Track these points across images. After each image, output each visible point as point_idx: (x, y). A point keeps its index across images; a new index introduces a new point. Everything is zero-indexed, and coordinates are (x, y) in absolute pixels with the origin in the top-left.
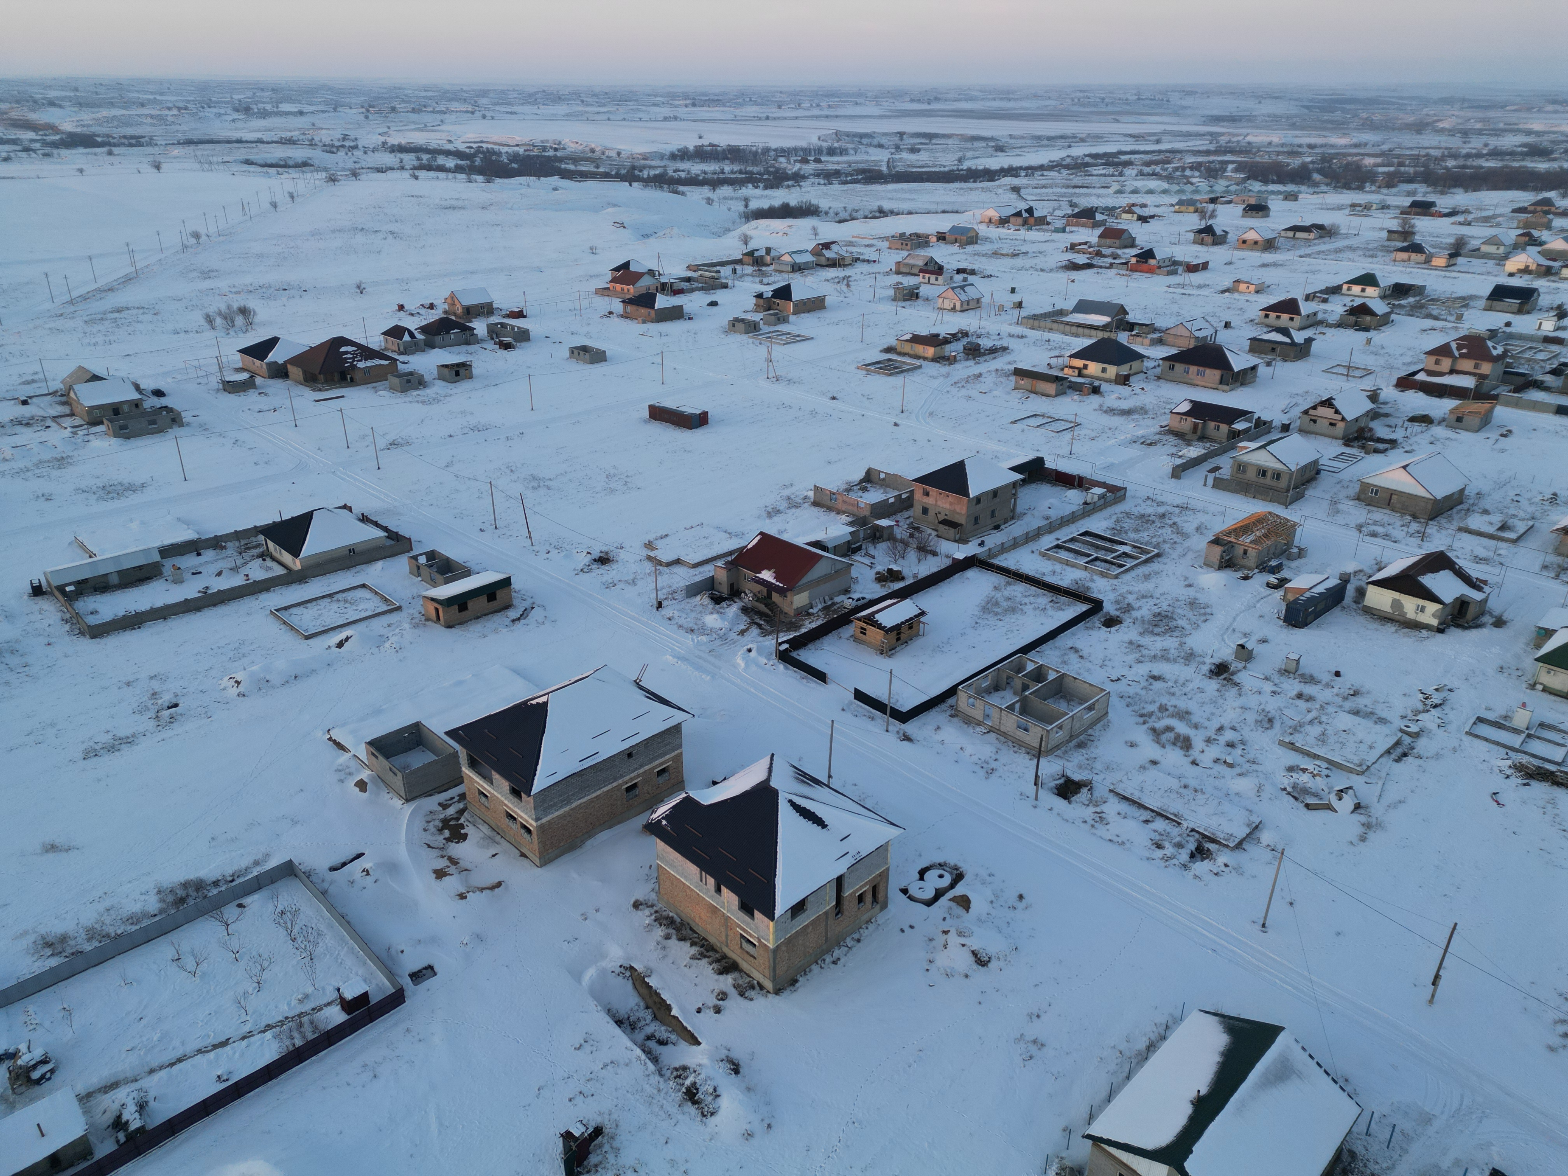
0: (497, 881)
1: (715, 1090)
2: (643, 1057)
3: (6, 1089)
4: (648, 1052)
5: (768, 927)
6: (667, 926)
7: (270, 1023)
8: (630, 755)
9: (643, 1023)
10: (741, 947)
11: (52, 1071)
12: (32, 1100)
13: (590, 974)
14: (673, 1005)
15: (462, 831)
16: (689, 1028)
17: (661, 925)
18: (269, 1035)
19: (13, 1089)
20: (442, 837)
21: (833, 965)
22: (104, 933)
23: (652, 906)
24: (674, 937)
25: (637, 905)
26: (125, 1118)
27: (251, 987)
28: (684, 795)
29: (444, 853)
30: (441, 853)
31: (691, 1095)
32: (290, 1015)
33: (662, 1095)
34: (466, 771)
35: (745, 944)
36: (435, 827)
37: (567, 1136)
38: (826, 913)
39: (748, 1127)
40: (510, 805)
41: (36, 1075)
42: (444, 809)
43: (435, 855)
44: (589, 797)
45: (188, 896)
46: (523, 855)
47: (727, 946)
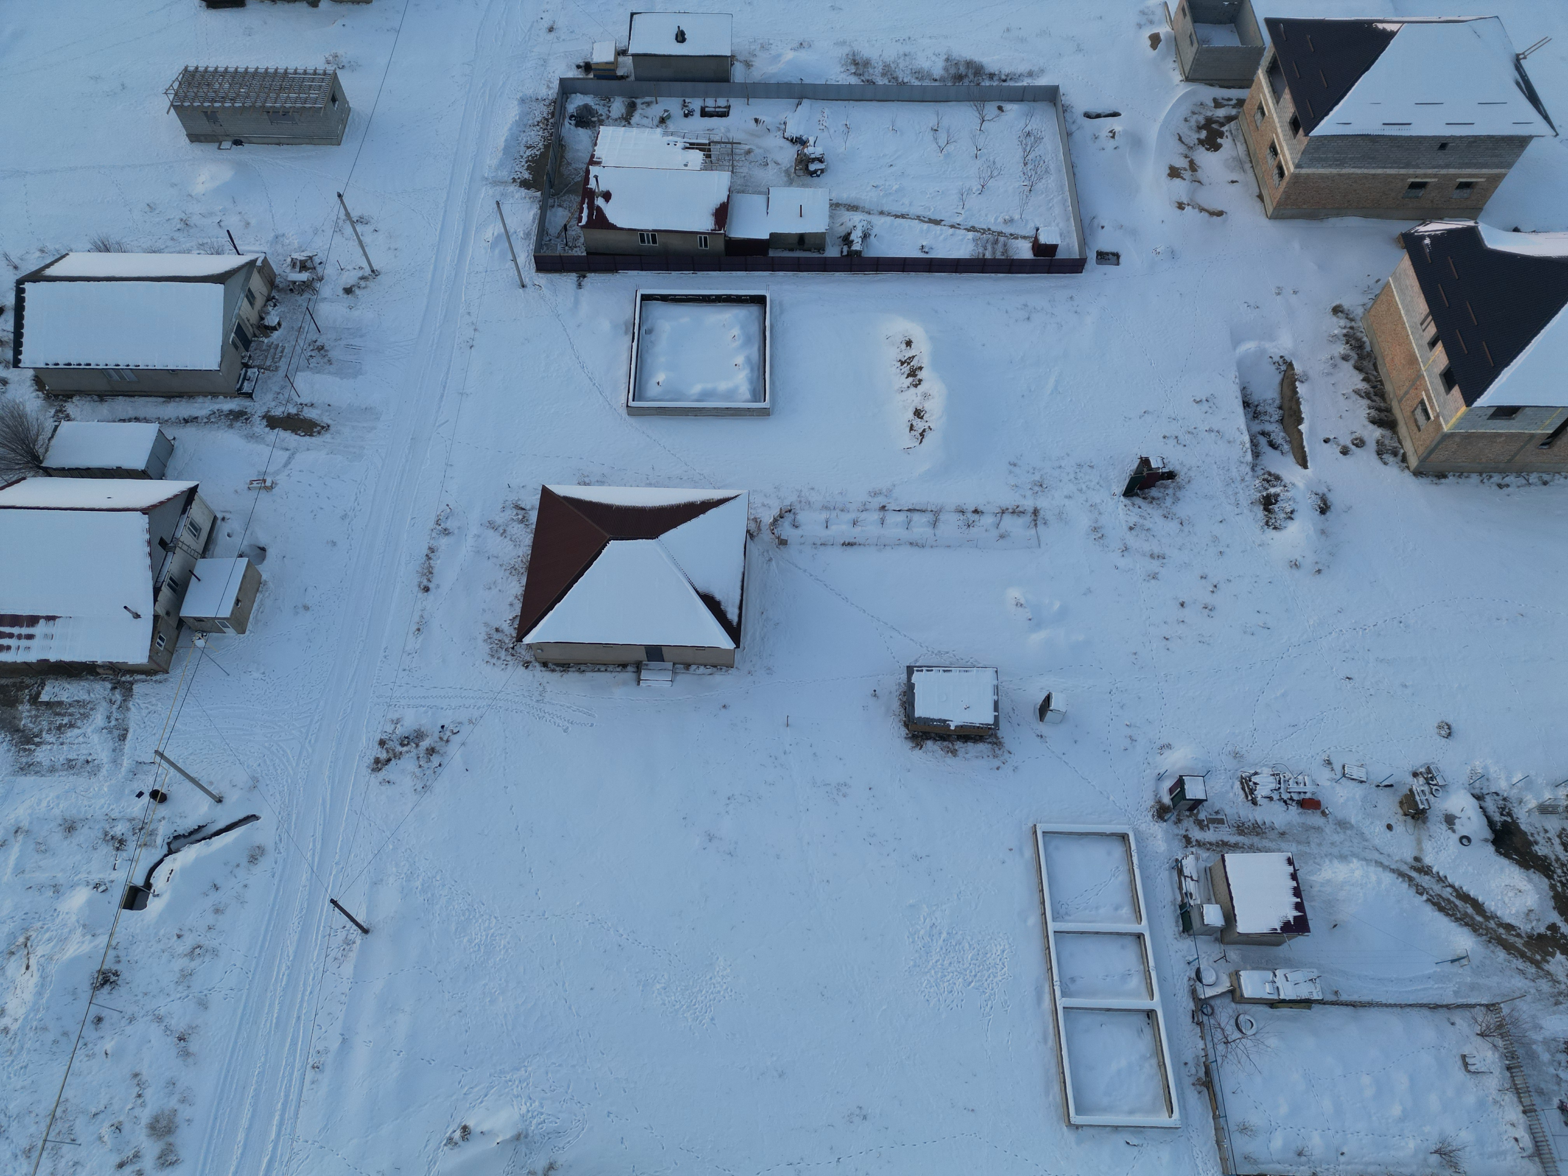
0: (1220, 209)
1: (1292, 512)
2: (1248, 445)
3: (791, 166)
4: (1254, 444)
5: (1457, 409)
6: (1353, 348)
7: (976, 226)
8: (1443, 146)
9: (1267, 418)
10: (1413, 412)
11: (822, 171)
12: (804, 186)
13: (1250, 346)
14: (1305, 421)
15: (1219, 140)
16: (1306, 449)
17: (1347, 343)
18: (971, 235)
19: (795, 169)
20: (1196, 136)
21: (1497, 487)
22: (895, 76)
23: (1352, 320)
24: (1352, 362)
25: (1337, 310)
26: (852, 237)
27: (976, 187)
28: (1471, 223)
29: (1189, 154)
30: (1186, 152)
31: (1268, 502)
32: (993, 228)
33: (1243, 485)
34: (1261, 75)
35: (1419, 411)
36: (1197, 122)
37: (1145, 462)
38: (1532, 436)
39: (1300, 559)
40: (1281, 136)
41: (812, 167)
42: (1216, 107)
43: (1181, 151)
44: (1366, 171)
45: (966, 75)
46: (1260, 197)
47: (1400, 402)
